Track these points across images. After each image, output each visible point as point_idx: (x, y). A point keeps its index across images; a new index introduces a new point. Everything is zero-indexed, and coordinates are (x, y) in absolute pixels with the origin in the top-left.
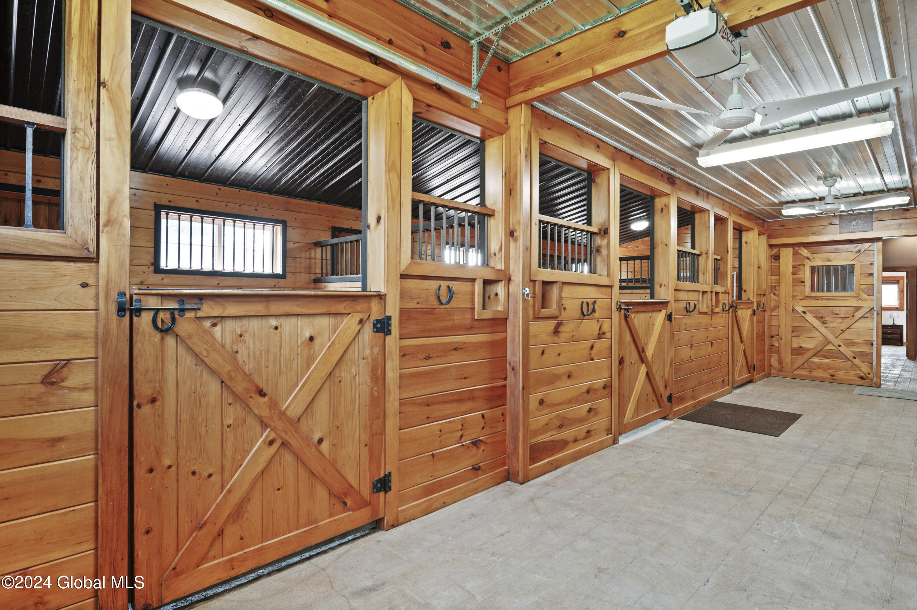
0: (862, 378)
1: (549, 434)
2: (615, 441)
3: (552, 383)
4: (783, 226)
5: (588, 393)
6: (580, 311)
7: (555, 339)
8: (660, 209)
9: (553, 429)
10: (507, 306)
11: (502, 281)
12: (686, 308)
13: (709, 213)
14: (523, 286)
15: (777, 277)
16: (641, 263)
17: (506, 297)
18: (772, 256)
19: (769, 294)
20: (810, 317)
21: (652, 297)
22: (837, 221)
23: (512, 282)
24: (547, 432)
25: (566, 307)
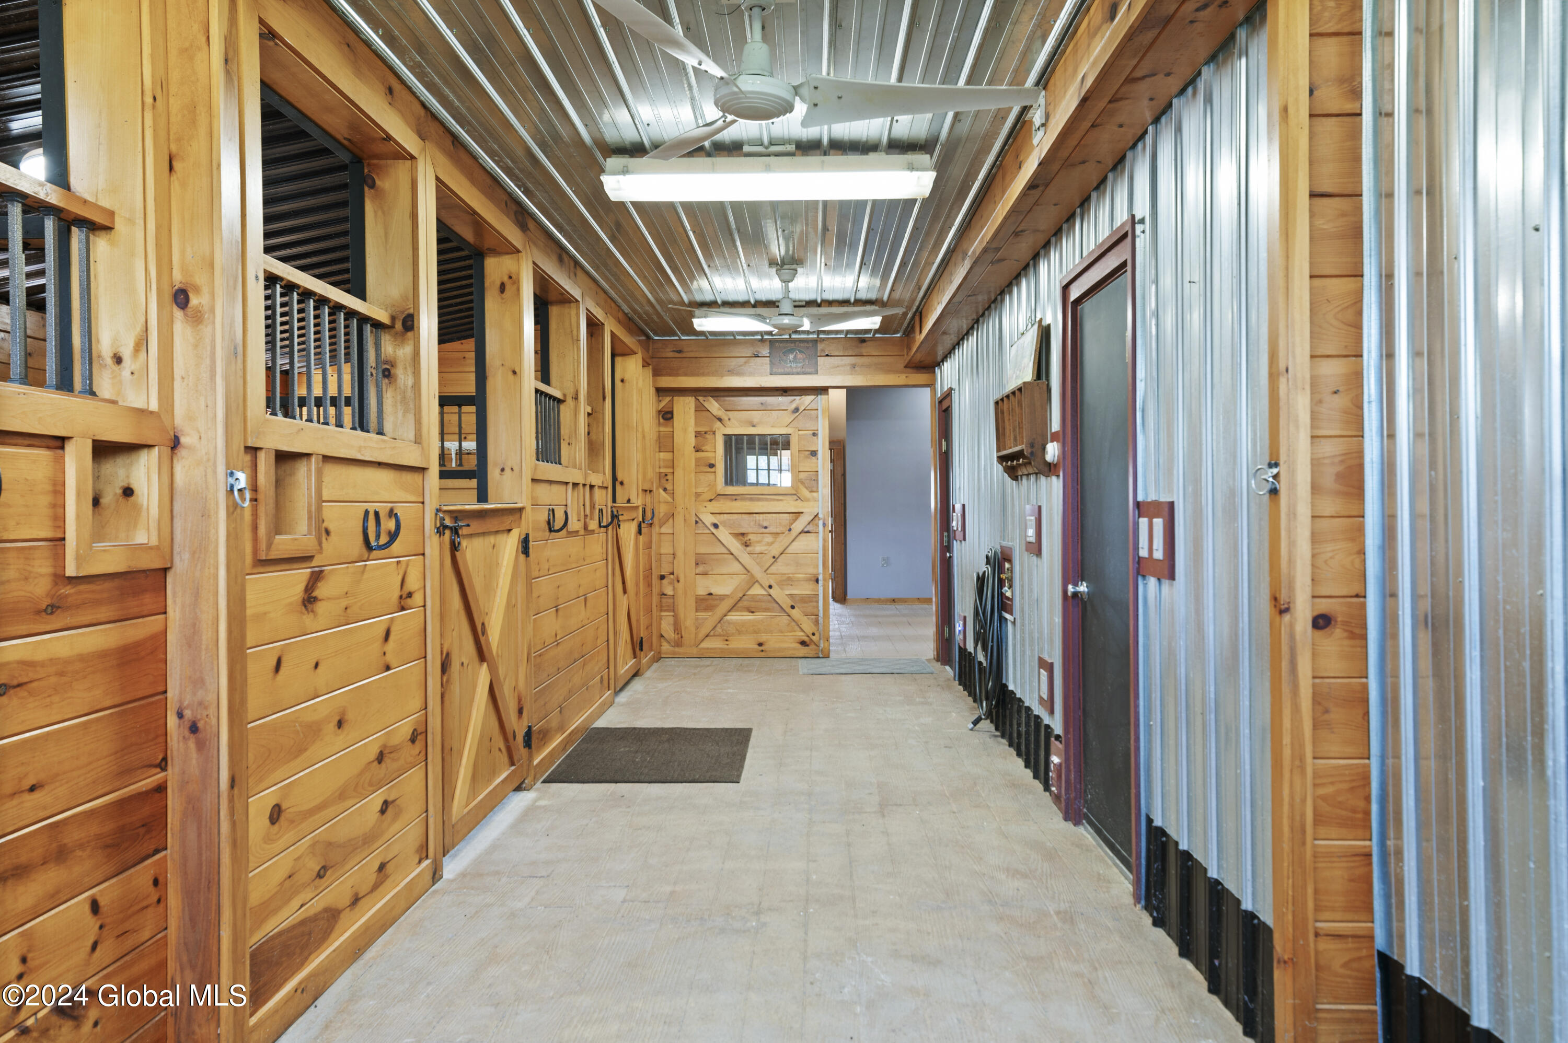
0: (803, 643)
1: (295, 903)
2: (436, 874)
3: (301, 750)
4: (680, 352)
5: (380, 762)
6: (360, 538)
7: (308, 619)
8: (498, 283)
9: (305, 886)
10: (168, 530)
11: (150, 447)
12: (549, 523)
13: (578, 308)
14: (228, 465)
15: (668, 456)
16: (460, 414)
17: (167, 500)
18: (660, 412)
19: (657, 489)
20: (723, 534)
21: (482, 496)
22: (765, 351)
23: (182, 452)
24: (290, 900)
25: (331, 528)
